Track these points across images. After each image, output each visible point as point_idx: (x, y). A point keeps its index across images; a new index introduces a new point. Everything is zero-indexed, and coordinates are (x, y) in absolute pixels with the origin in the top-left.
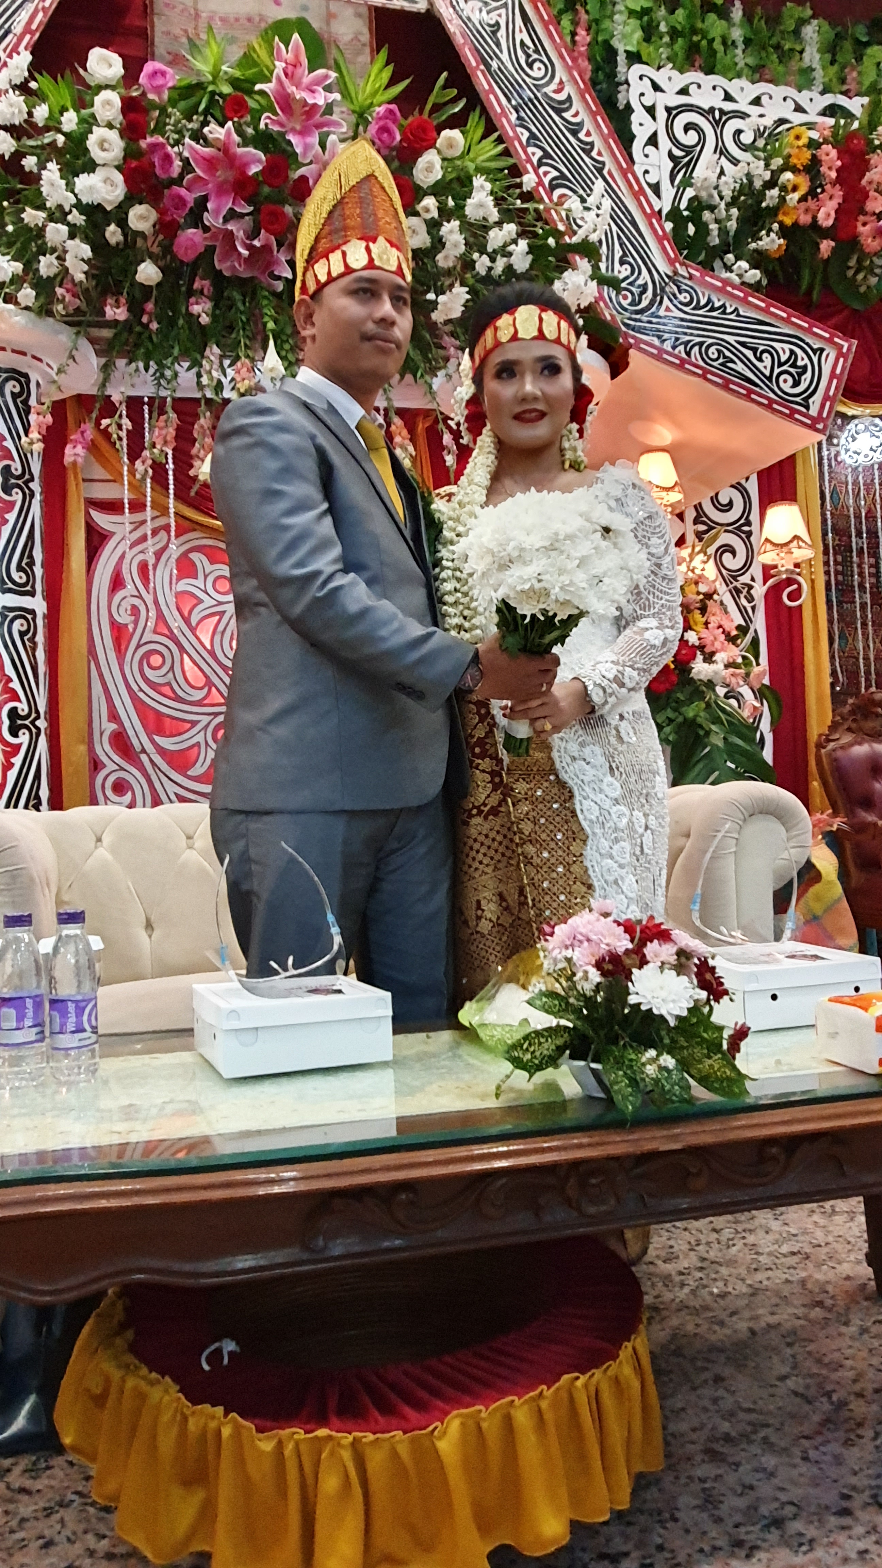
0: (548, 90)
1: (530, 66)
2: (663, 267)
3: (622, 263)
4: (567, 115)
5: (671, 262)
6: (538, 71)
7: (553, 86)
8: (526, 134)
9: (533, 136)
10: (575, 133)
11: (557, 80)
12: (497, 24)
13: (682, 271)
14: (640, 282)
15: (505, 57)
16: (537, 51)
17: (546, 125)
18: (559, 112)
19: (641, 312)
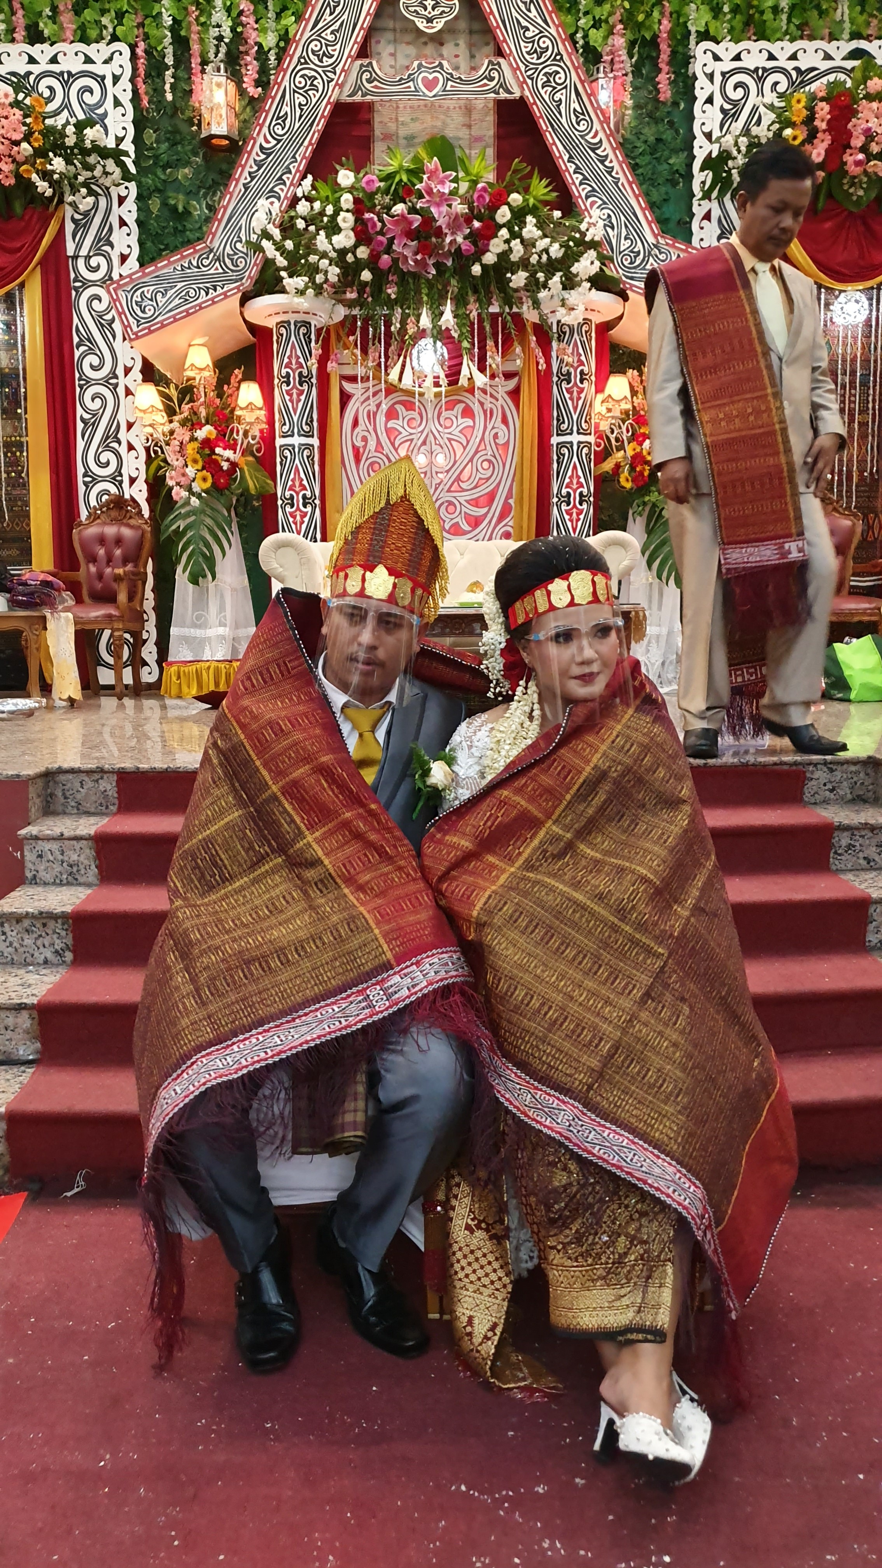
0: (588, 138)
1: (578, 124)
2: (651, 239)
3: (626, 239)
4: (598, 152)
5: (655, 236)
6: (582, 126)
7: (592, 134)
8: (574, 166)
9: (578, 167)
10: (602, 162)
11: (594, 131)
12: (560, 100)
13: (661, 241)
14: (636, 250)
15: (564, 121)
16: (583, 114)
17: (586, 159)
18: (593, 150)
19: (635, 268)
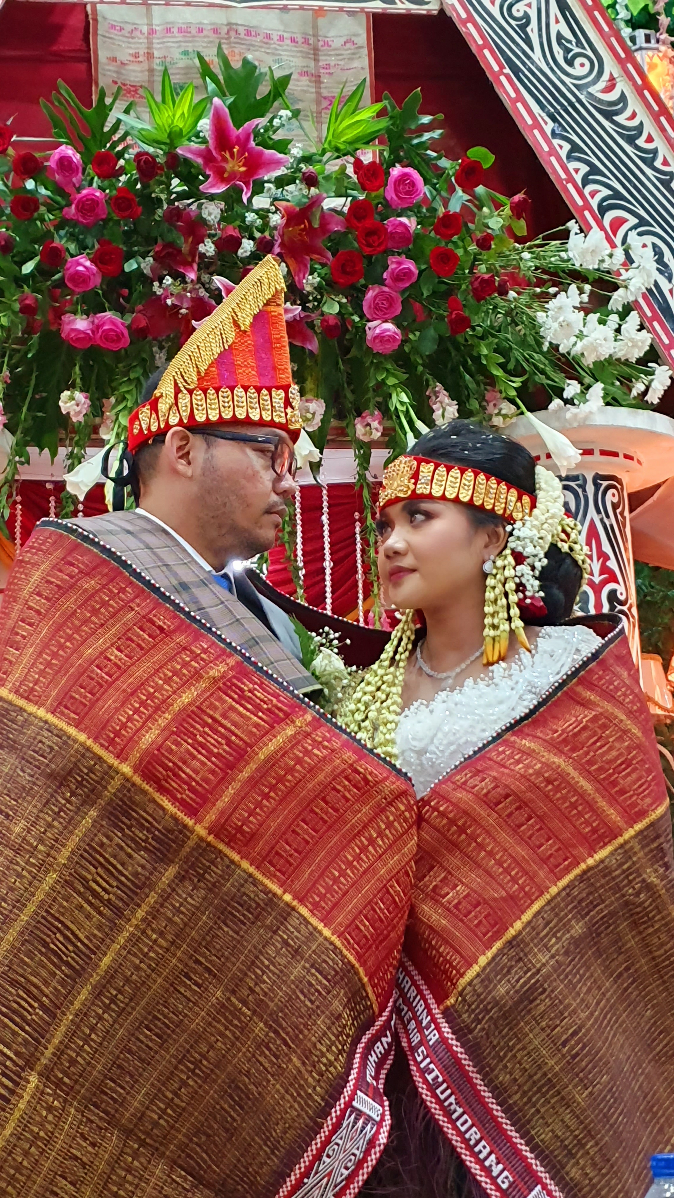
0: (594, 90)
1: (570, 63)
4: (620, 119)
6: (580, 68)
7: (602, 84)
10: (631, 140)
11: (606, 76)
12: (526, 16)
15: (537, 55)
16: (579, 43)
17: (593, 133)
18: (609, 115)
